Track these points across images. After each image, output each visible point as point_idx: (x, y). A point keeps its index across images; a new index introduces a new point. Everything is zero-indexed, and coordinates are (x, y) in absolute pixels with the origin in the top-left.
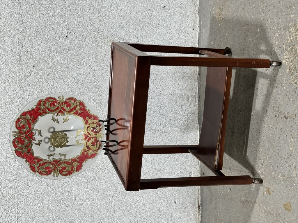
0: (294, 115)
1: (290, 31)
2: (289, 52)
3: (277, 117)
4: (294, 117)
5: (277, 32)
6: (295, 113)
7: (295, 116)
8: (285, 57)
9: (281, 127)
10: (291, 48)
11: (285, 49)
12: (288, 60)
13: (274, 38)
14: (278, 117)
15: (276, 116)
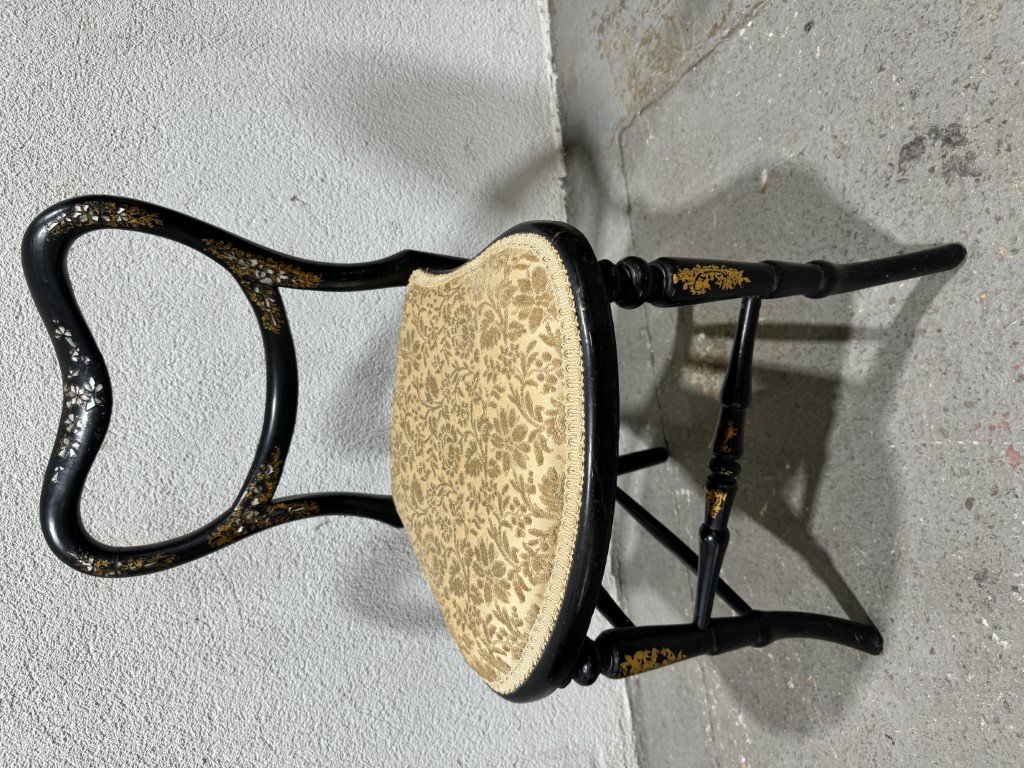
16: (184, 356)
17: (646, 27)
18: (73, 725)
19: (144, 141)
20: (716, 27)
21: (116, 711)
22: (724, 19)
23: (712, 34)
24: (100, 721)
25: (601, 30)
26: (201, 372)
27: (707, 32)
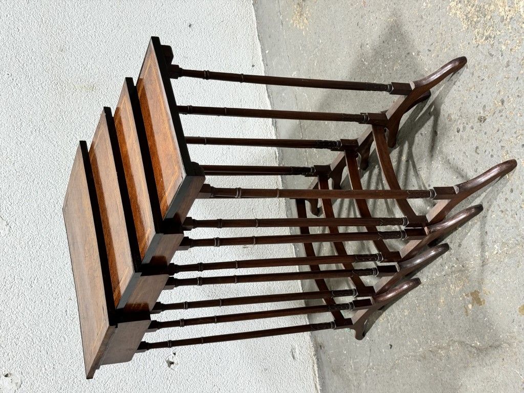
0: (500, 104)
3: (461, 132)
4: (500, 108)
6: (499, 98)
7: (503, 102)
9: (474, 146)
14: (464, 128)
15: (458, 131)
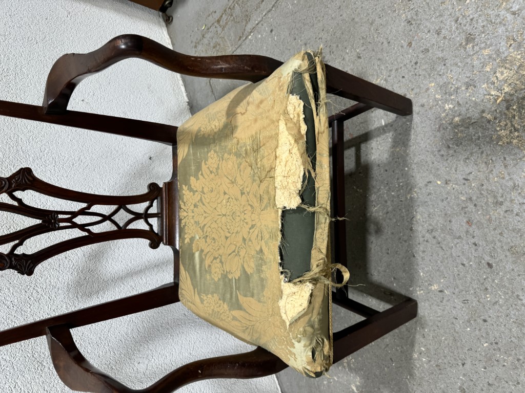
1: (494, 79)
2: (514, 117)
5: (446, 101)
8: (503, 133)
10: (514, 107)
11: (495, 118)
12: (516, 134)
13: (443, 115)
16: (45, 156)
17: (214, 42)
18: (16, 300)
19: (17, 74)
20: (240, 37)
21: (35, 294)
22: (243, 34)
23: (239, 40)
24: (28, 299)
25: (196, 47)
26: (54, 162)
27: (238, 39)
